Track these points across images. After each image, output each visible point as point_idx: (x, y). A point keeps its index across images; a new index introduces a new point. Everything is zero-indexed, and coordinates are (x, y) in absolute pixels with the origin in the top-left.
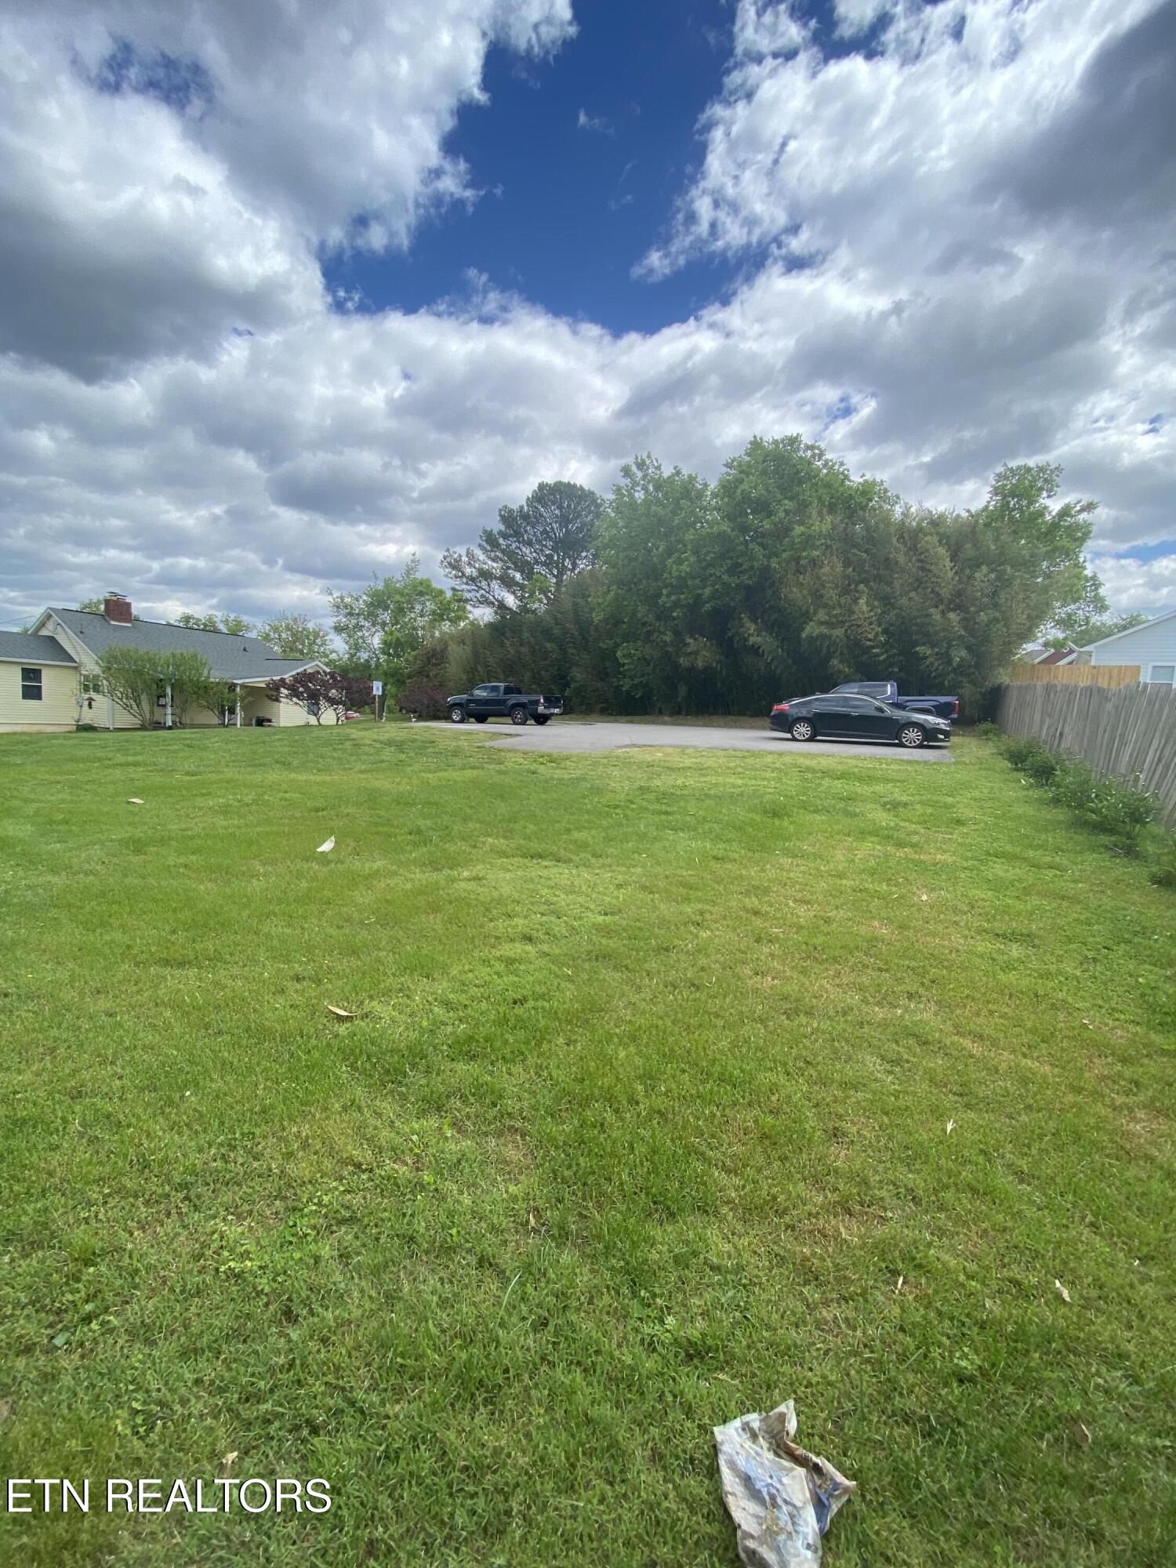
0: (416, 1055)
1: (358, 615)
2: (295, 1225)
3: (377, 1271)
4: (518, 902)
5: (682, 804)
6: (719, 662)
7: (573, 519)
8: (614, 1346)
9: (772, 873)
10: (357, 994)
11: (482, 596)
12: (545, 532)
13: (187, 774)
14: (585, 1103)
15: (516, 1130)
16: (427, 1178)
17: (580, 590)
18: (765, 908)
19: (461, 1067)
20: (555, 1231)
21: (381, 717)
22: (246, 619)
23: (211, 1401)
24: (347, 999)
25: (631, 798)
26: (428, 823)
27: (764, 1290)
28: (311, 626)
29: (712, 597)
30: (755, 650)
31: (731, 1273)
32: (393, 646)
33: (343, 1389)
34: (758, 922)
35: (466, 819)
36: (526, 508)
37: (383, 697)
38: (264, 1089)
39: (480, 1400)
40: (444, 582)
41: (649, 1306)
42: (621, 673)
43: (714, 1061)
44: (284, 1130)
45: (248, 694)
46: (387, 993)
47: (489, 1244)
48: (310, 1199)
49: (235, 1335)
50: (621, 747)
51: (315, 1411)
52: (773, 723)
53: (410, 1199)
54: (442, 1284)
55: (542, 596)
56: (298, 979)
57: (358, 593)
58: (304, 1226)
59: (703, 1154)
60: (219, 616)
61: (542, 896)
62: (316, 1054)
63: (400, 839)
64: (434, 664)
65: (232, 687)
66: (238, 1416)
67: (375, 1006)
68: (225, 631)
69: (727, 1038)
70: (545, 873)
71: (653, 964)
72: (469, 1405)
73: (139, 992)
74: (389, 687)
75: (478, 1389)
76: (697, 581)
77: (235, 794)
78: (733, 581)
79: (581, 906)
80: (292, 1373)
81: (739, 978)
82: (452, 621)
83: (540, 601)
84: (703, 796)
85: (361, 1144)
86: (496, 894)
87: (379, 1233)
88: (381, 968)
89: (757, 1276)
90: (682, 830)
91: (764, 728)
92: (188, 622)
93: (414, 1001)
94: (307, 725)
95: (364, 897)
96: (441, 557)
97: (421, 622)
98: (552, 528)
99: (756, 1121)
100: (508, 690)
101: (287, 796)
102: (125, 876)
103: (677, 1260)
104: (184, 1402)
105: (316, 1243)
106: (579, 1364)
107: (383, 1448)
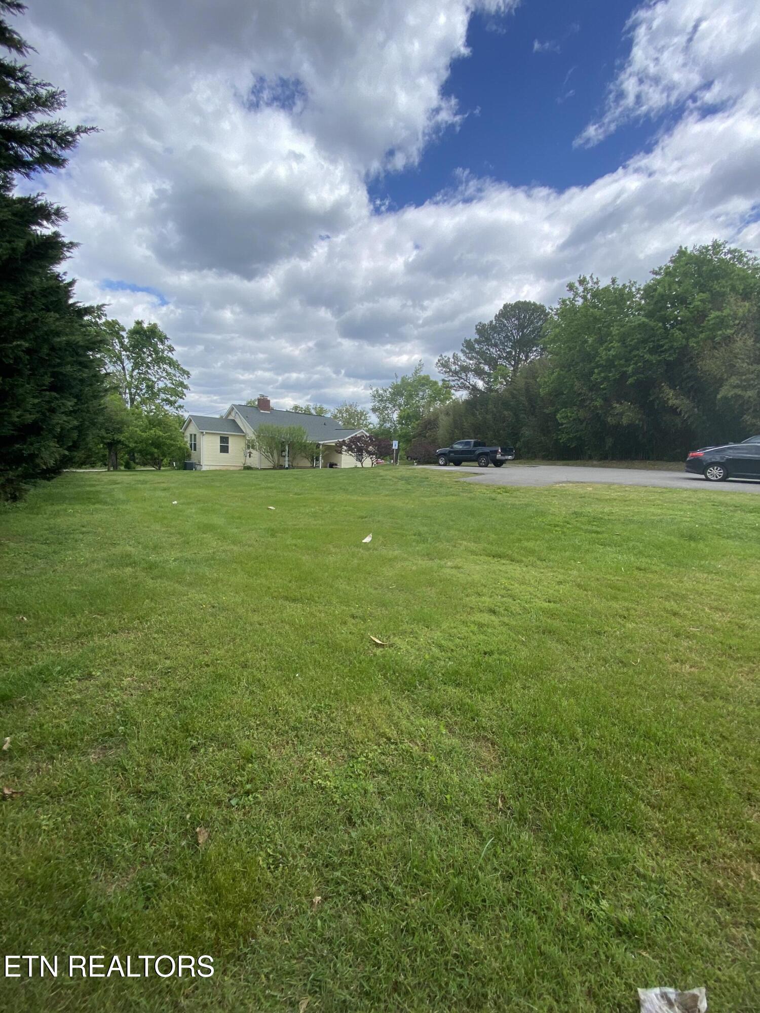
0: (422, 675)
1: (386, 400)
2: (353, 767)
3: (402, 808)
4: (485, 586)
5: (610, 526)
6: (640, 420)
7: (527, 326)
8: (561, 908)
9: (688, 584)
10: (386, 631)
11: (462, 383)
12: (507, 336)
13: (296, 494)
14: (538, 732)
15: (488, 739)
16: (431, 757)
17: (532, 373)
18: (683, 611)
19: (451, 690)
20: (516, 815)
21: (396, 461)
22: (325, 407)
23: (308, 860)
24: (381, 633)
25: (567, 520)
26: (425, 528)
27: (682, 902)
28: (359, 409)
29: (634, 374)
30: (674, 410)
31: (654, 882)
32: (405, 418)
33: (381, 877)
34: (677, 621)
35: (449, 528)
36: (494, 322)
37: (398, 450)
38: (337, 680)
39: (466, 913)
40: (437, 375)
41: (588, 888)
42: (559, 430)
43: (640, 722)
44: (347, 707)
45: (326, 450)
46: (404, 633)
47: (472, 812)
48: (362, 753)
49: (320, 824)
50: (560, 483)
51: (365, 886)
52: (688, 467)
53: (420, 768)
54: (441, 829)
55: (503, 380)
56: (353, 617)
57: (385, 386)
58: (358, 768)
59: (631, 789)
60: (312, 405)
61: (501, 584)
62: (364, 665)
63: (408, 538)
64: (429, 429)
65: (318, 445)
66: (322, 875)
67: (396, 640)
68: (315, 414)
69: (651, 706)
70: (503, 568)
71: (588, 642)
72: (459, 915)
73: (274, 613)
74: (401, 444)
75: (465, 907)
76: (622, 362)
77: (319, 506)
78: (654, 358)
79: (531, 594)
80: (352, 857)
81: (661, 662)
82: (442, 401)
83: (501, 383)
84: (628, 522)
85: (390, 726)
86: (469, 579)
87: (402, 785)
88: (400, 617)
89: (676, 891)
90: (609, 545)
91: (679, 470)
92: (296, 409)
93: (419, 641)
94: (356, 467)
95: (389, 572)
96: (437, 361)
97: (423, 402)
98: (512, 334)
99: (677, 774)
100: (477, 444)
101: (346, 508)
102: (267, 548)
103: (610, 861)
104: (294, 857)
105: (366, 781)
106: (534, 912)
107: (404, 923)
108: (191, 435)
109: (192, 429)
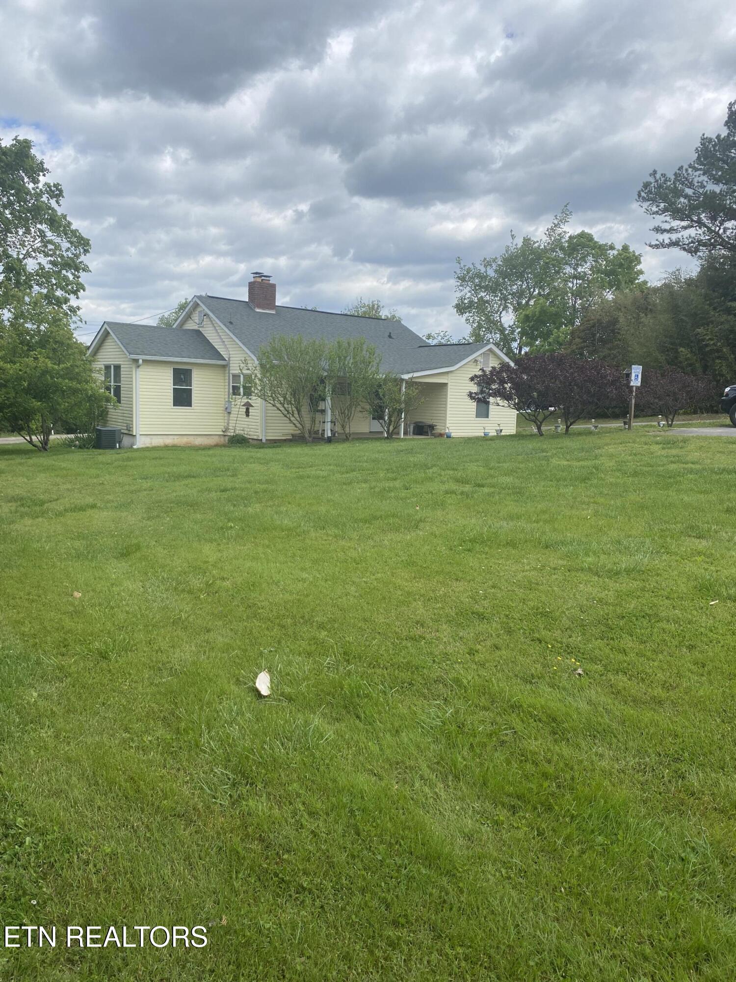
45: (415, 393)
65: (398, 384)
108: (108, 368)
109: (111, 355)
